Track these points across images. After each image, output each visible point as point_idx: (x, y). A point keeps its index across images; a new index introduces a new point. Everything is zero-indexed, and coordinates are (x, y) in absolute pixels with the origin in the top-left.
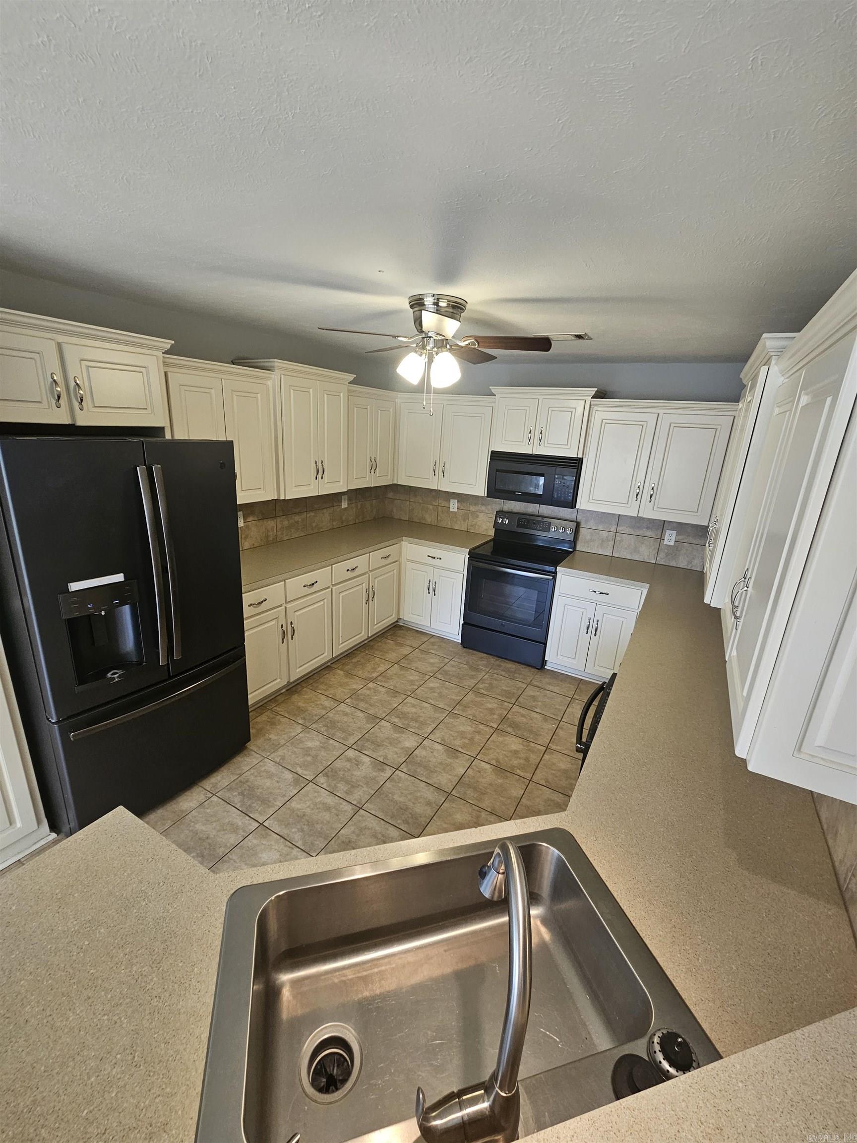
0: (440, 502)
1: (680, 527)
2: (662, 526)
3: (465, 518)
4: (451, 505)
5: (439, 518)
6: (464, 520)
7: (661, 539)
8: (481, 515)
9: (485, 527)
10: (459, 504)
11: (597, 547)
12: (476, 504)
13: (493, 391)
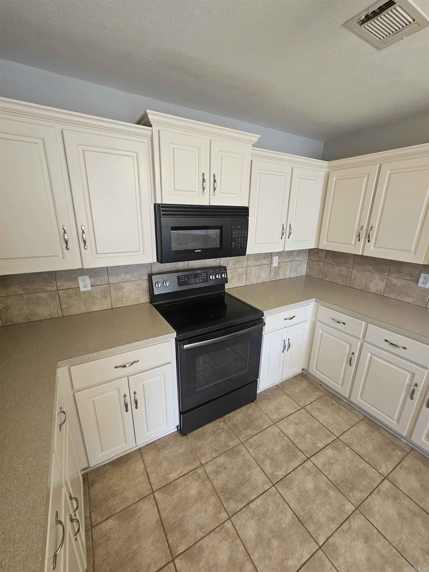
0: (59, 284)
1: (279, 254)
2: (270, 255)
3: (106, 294)
4: (81, 284)
5: (64, 306)
6: (105, 297)
7: (271, 264)
8: (127, 286)
9: (133, 296)
10: (93, 281)
11: (237, 282)
12: (117, 275)
13: (150, 117)
